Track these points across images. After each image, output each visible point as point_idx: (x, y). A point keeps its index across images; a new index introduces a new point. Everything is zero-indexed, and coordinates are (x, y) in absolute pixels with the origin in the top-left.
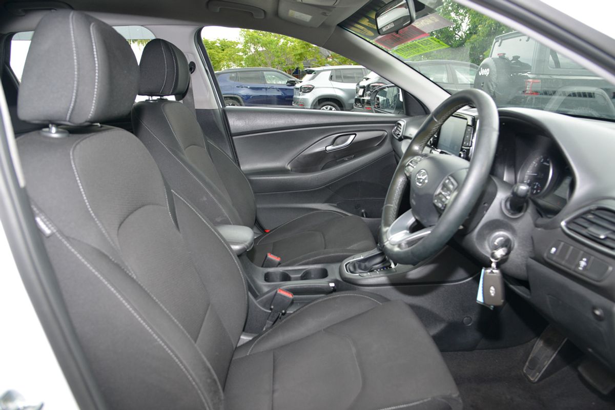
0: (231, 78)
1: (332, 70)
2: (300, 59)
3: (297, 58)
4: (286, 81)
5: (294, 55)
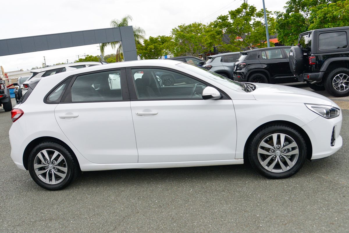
1: (222, 56)
4: (199, 63)
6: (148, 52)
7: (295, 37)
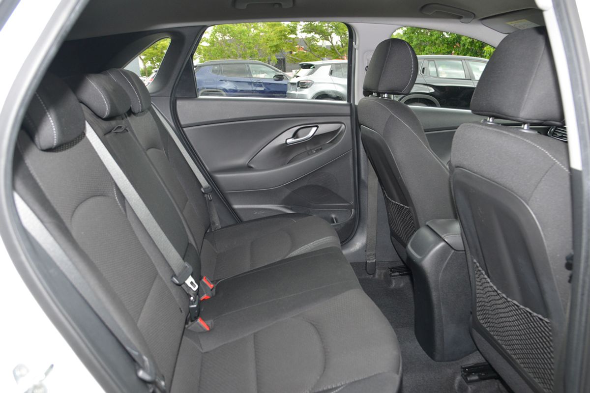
0: (214, 71)
1: (332, 64)
2: (276, 51)
3: (273, 49)
4: (274, 75)
5: (270, 47)
6: (159, 52)
7: (436, 49)
